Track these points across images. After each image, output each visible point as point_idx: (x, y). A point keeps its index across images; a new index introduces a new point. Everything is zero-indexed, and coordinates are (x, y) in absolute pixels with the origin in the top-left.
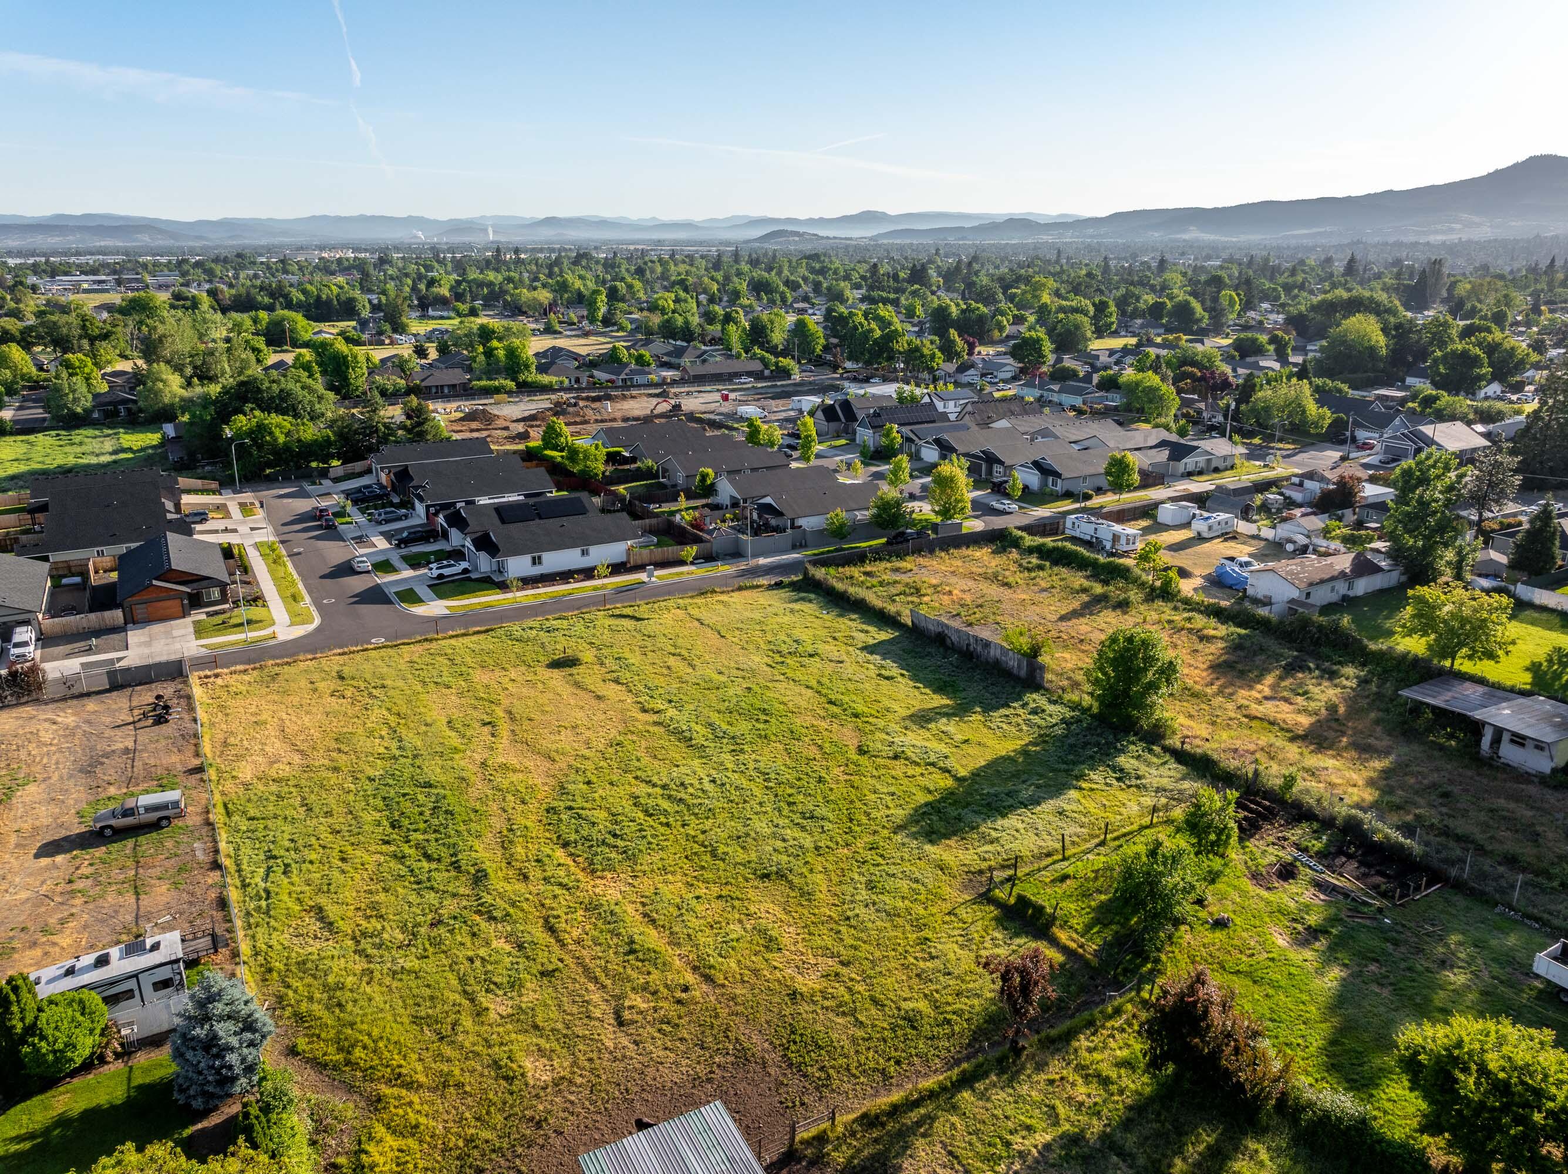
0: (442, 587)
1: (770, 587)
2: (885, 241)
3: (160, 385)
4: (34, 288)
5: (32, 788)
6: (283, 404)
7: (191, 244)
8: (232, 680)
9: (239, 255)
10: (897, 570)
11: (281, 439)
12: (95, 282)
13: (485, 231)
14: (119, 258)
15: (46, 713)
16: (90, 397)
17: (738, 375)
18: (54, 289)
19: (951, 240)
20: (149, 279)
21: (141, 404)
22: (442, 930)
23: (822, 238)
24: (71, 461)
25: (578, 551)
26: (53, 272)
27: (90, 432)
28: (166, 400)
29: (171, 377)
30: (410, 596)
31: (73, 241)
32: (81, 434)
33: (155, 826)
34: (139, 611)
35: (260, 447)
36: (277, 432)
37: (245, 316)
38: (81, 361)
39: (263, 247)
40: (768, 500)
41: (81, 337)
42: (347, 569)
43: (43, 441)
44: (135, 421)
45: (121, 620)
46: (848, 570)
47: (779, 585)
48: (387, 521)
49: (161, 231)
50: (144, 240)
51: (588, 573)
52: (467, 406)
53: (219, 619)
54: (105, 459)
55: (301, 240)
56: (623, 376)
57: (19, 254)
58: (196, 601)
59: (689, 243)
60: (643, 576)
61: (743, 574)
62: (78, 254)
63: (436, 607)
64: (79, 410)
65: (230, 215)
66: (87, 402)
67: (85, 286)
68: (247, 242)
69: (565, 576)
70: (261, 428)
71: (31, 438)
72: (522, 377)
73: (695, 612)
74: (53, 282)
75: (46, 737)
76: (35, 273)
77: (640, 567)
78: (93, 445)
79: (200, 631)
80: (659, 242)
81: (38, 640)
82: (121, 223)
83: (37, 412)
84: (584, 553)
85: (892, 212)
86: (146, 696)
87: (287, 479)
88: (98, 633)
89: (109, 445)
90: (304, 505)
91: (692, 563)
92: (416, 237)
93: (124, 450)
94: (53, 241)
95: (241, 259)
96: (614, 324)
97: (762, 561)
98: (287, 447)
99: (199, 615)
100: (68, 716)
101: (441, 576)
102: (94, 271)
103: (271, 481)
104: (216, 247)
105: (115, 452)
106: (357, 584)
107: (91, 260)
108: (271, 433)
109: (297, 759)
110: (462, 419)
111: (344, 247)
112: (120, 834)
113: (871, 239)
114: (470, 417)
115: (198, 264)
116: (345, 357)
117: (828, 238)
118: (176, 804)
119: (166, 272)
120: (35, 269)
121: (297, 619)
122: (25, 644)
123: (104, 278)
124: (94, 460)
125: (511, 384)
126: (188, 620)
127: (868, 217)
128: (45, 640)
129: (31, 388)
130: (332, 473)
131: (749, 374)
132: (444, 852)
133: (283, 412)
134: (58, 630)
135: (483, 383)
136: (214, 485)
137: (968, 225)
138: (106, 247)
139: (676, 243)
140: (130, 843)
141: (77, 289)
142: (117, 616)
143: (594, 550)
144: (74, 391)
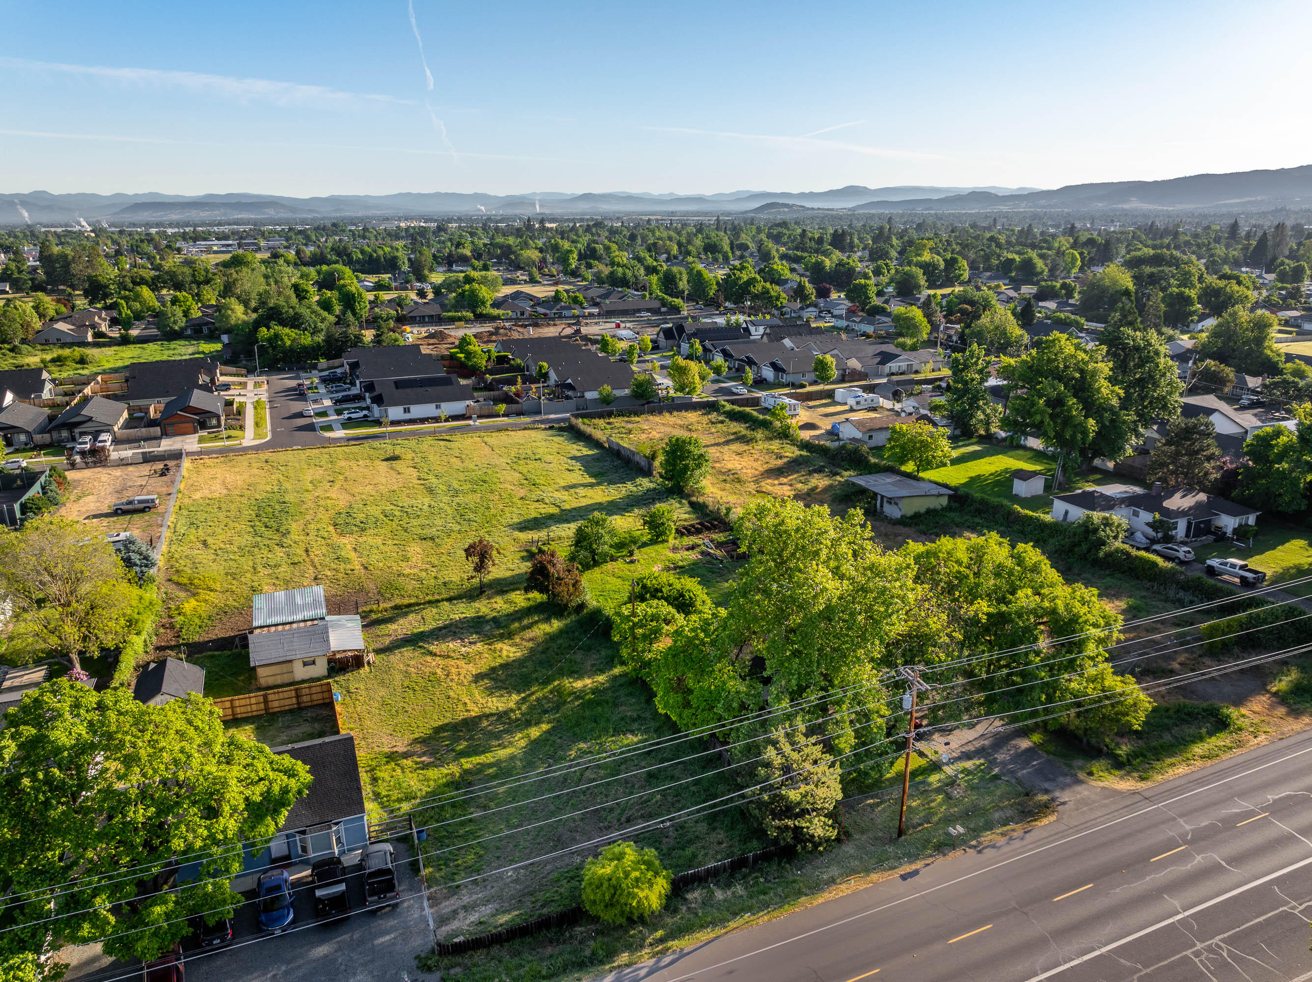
0: (348, 424)
1: (546, 429)
2: (861, 212)
3: (230, 312)
4: (179, 250)
5: (90, 497)
6: (295, 322)
7: (305, 216)
8: (207, 461)
9: (334, 225)
10: (628, 422)
11: (288, 343)
12: (223, 246)
13: (533, 205)
14: (247, 228)
15: (108, 470)
16: (184, 319)
17: (639, 311)
18: (191, 250)
19: (919, 210)
20: (263, 243)
21: (217, 325)
22: (256, 549)
23: (808, 209)
24: (165, 358)
25: (433, 406)
26: (196, 238)
27: (183, 342)
28: (233, 322)
29: (237, 307)
30: (329, 428)
31: (217, 215)
32: (174, 344)
33: (142, 511)
34: (170, 429)
35: (274, 348)
36: (286, 339)
37: (312, 269)
38: (184, 297)
39: (357, 218)
40: (569, 381)
41: (192, 282)
42: (300, 415)
43: (151, 347)
44: (212, 337)
45: (159, 434)
46: (596, 421)
47: (551, 428)
48: (337, 392)
49: (283, 206)
50: (271, 213)
51: (436, 419)
52: (432, 329)
53: (213, 435)
54: (188, 357)
55: (388, 212)
56: (555, 311)
57: (178, 225)
58: (203, 425)
59: (697, 214)
60: (471, 422)
61: (534, 422)
62: (220, 224)
63: (340, 433)
64: (177, 328)
65: (336, 193)
66: (182, 322)
67: (215, 248)
68: (348, 214)
69: (423, 421)
70: (277, 336)
71: (145, 346)
72: (479, 311)
73: (486, 439)
74: (194, 246)
75: (103, 479)
76: (184, 239)
77: (470, 418)
78: (183, 350)
79: (201, 440)
80: (673, 213)
81: (113, 441)
82: (255, 200)
83: (154, 331)
84: (437, 407)
85: (872, 186)
86: (160, 466)
87: (291, 370)
88: (146, 439)
89: (191, 350)
90: (293, 383)
91: (503, 416)
92: (479, 210)
93: (199, 353)
94: (204, 215)
95: (336, 227)
96: (579, 276)
97: (552, 416)
98: (291, 349)
99: (204, 433)
100: (118, 472)
101: (350, 419)
102: (226, 238)
103: (280, 370)
104: (323, 218)
105: (193, 354)
106: (301, 422)
107: (226, 229)
108: (282, 340)
109: (225, 492)
110: (426, 337)
111: (419, 218)
112: (125, 512)
113: (849, 210)
114: (431, 336)
115: (300, 232)
116: (353, 295)
117: (813, 209)
118: (153, 501)
119: (277, 237)
120: (184, 237)
121: (257, 436)
122: (105, 441)
123: (230, 242)
124: (179, 358)
125: (470, 315)
126: (197, 435)
127: (851, 191)
128: (116, 441)
129: (154, 317)
130: (320, 366)
131: (648, 310)
132: (275, 525)
133: (293, 326)
134: (124, 437)
135: (450, 314)
136: (244, 371)
137: (935, 197)
138: (241, 219)
139: (687, 214)
140: (129, 517)
141: (209, 251)
142: (157, 430)
143: (444, 405)
144: (174, 315)
